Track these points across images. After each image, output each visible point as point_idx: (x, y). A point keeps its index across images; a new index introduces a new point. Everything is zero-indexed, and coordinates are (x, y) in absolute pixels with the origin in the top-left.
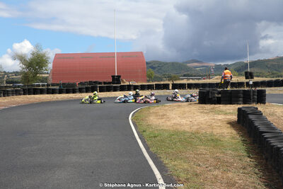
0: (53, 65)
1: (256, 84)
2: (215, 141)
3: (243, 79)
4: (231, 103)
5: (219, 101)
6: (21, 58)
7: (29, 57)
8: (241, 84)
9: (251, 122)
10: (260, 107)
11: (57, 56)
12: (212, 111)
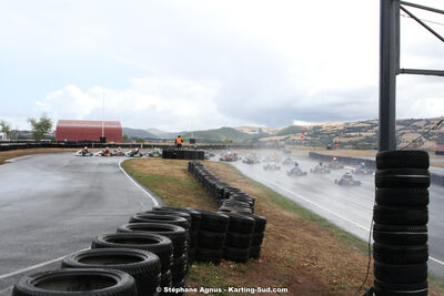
0: (58, 128)
1: (199, 147)
2: (177, 180)
3: (188, 144)
4: (182, 158)
5: (175, 157)
6: (33, 122)
7: (38, 121)
8: (188, 147)
9: (197, 171)
10: (202, 162)
11: (60, 121)
12: (171, 163)
